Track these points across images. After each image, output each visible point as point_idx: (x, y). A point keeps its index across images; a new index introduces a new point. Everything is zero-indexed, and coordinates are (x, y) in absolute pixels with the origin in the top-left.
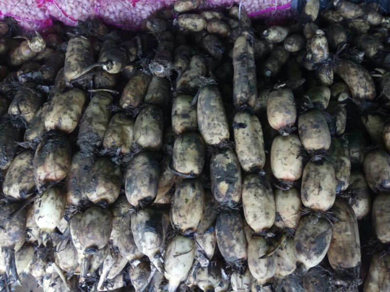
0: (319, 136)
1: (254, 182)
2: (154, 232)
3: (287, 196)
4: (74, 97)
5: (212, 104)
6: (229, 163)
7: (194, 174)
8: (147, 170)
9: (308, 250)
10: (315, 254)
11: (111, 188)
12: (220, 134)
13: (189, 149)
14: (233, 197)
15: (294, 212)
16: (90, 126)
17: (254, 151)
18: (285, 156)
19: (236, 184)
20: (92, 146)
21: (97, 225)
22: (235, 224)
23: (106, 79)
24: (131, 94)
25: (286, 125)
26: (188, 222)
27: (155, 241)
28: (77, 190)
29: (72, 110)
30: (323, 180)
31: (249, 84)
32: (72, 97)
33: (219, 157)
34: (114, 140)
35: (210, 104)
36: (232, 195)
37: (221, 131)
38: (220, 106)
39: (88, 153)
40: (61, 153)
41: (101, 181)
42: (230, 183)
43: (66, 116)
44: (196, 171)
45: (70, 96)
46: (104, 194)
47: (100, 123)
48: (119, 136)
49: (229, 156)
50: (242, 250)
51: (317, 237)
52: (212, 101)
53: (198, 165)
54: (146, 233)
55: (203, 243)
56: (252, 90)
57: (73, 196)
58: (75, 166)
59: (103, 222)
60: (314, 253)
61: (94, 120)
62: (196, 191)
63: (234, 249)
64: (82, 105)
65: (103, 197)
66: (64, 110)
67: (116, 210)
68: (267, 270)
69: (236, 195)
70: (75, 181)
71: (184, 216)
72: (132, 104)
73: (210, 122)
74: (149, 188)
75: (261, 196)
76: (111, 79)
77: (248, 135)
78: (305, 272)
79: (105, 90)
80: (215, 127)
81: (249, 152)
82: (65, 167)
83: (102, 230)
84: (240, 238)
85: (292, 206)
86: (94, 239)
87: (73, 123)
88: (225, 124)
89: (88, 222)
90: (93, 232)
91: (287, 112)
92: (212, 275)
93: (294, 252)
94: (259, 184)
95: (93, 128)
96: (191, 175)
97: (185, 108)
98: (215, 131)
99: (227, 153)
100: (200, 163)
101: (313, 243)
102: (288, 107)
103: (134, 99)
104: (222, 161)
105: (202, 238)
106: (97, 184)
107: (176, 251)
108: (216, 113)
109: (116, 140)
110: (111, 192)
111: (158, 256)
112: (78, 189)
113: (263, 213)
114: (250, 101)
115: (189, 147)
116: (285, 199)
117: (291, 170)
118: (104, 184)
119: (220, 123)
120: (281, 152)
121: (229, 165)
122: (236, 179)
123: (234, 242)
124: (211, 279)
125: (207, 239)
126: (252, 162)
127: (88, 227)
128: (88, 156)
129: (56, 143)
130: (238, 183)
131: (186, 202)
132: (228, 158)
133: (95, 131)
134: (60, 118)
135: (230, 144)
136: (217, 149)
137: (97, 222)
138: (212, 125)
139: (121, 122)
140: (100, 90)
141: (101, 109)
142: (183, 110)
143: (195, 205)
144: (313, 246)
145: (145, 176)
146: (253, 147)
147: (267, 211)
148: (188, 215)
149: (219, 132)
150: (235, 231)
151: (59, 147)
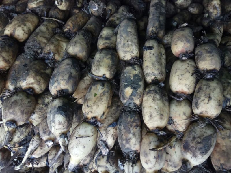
0: (212, 59)
1: (154, 89)
2: (64, 115)
3: (180, 105)
4: (29, 17)
5: (129, 30)
6: (135, 74)
7: (106, 78)
8: (69, 69)
9: (194, 149)
10: (200, 153)
11: (39, 80)
12: (132, 52)
13: (105, 59)
14: (135, 100)
15: (184, 117)
16: (35, 38)
17: (157, 67)
18: (182, 73)
19: (138, 90)
20: (34, 51)
21: (19, 104)
22: (134, 121)
23: (57, 13)
24: (71, 23)
25: (185, 51)
26: (93, 112)
27: (62, 123)
28: (14, 80)
29: (25, 25)
30: (213, 92)
31: (159, 22)
32: (28, 17)
33: (129, 69)
34: (50, 48)
35: (127, 30)
36: (135, 98)
37: (133, 50)
38: (135, 32)
39: (30, 55)
40: (7, 50)
41: (32, 73)
42: (134, 88)
43: (20, 28)
44: (108, 75)
45: (27, 16)
46: (32, 84)
47: (44, 37)
48: (55, 47)
49: (136, 69)
50: (137, 143)
51: (204, 138)
52: (129, 28)
53: (110, 71)
54: (56, 115)
55: (106, 134)
56: (162, 26)
57: (10, 84)
58: (17, 63)
59: (25, 103)
60: (199, 152)
61: (40, 34)
62: (105, 89)
63: (130, 142)
64: (34, 25)
65: (31, 86)
66: (19, 24)
67: (41, 99)
68: (156, 162)
69: (138, 99)
70: (15, 73)
71: (91, 106)
72: (71, 30)
73: (125, 42)
74: (68, 82)
75: (158, 100)
76: (60, 14)
77: (154, 55)
78: (189, 168)
79: (54, 19)
80: (128, 47)
81: (153, 67)
82: (8, 60)
83: (22, 109)
84: (136, 134)
85: (184, 113)
86: (14, 115)
87: (24, 34)
88: (137, 45)
89: (12, 101)
90: (14, 109)
91: (187, 41)
92: (110, 163)
93: (181, 150)
94: (158, 92)
95: (37, 39)
96: (103, 77)
97: (109, 34)
98: (128, 50)
99: (136, 66)
100: (112, 70)
101: (199, 143)
102: (188, 38)
103: (73, 26)
104: (130, 72)
105: (106, 130)
106: (28, 75)
107: (79, 134)
108: (131, 37)
109: (52, 49)
110: (39, 83)
111: (63, 136)
112: (15, 79)
113: (158, 114)
114: (159, 34)
115: (106, 57)
116: (178, 107)
117: (186, 84)
118: (33, 76)
119: (133, 44)
120: (179, 70)
121: (135, 75)
122: (139, 86)
123: (131, 135)
124: (108, 165)
125: (109, 131)
126: (155, 75)
127: (11, 104)
128: (29, 57)
129: (6, 43)
130: (141, 89)
131: (95, 96)
132: (136, 70)
133: (38, 42)
134: (15, 29)
135: (139, 61)
136: (128, 63)
137: (20, 102)
138: (126, 45)
139: (60, 39)
140: (50, 19)
141: (48, 29)
142: (107, 35)
143: (102, 99)
144: (199, 146)
145: (66, 73)
146: (156, 63)
147: (162, 113)
148: (94, 106)
149: (131, 50)
150: (133, 127)
151: (7, 46)
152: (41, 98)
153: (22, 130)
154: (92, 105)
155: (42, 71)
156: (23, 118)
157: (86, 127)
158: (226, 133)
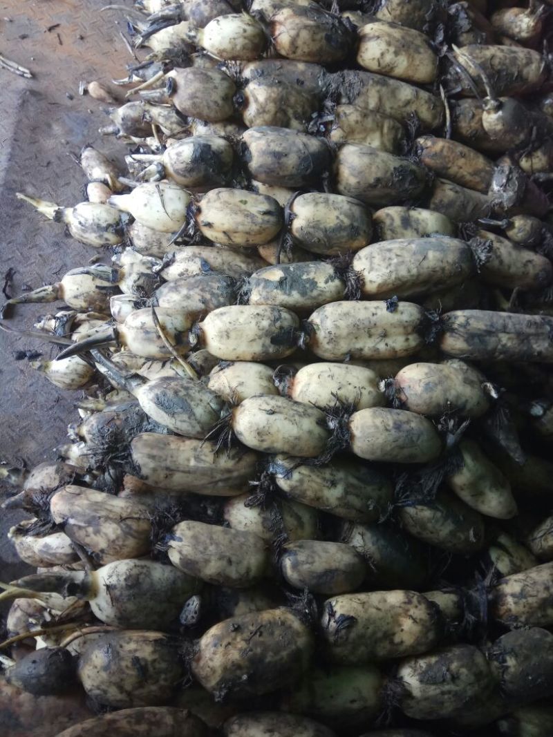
0: (376, 427)
1: (282, 316)
2: (194, 156)
3: (262, 378)
4: (421, 56)
5: (431, 254)
6: (316, 283)
7: (291, 221)
8: (295, 149)
9: (165, 386)
10: (157, 395)
11: (267, 109)
12: (371, 269)
13: (336, 213)
14: (256, 290)
15: (234, 385)
16: (371, 82)
17: (342, 324)
18: (336, 377)
19: (279, 291)
20: (337, 88)
21: (207, 86)
22: (213, 294)
23: (471, 115)
24: (443, 147)
25: (402, 386)
26: (210, 204)
27: (180, 158)
28: (263, 72)
29: (396, 53)
30: (286, 418)
32: (419, 53)
33: (327, 269)
34: (350, 114)
35: (430, 249)
36: (260, 288)
37: (377, 270)
38: (428, 268)
39: (325, 84)
40: (318, 37)
41: (275, 92)
42: (281, 283)
43: (383, 46)
44: (297, 224)
45: (422, 50)
46: (256, 100)
47: (380, 99)
48: (357, 122)
49: (330, 283)
50: (172, 304)
51: (186, 400)
52: (438, 254)
53: (308, 226)
54: (192, 145)
55: (186, 259)
56: (476, 340)
57: (253, 68)
58: (301, 66)
59: (211, 97)
60: (159, 393)
61: (384, 89)
62: (260, 216)
63: (173, 291)
64: (410, 73)
65: (251, 99)
66: (393, 42)
67: (235, 129)
68: (136, 327)
69: (260, 295)
70: (277, 68)
71: (219, 198)
72: (424, 151)
73: (394, 251)
74: (264, 153)
75: (257, 323)
76: (473, 124)
77: (373, 315)
79: (448, 112)
80: (384, 260)
81: (339, 315)
82: (297, 47)
83: (199, 94)
84: (189, 301)
85: (243, 382)
86: (185, 84)
87: (374, 59)
88: (393, 276)
89: (210, 73)
90: (195, 80)
91: (427, 384)
92: (139, 279)
93: (164, 376)
94: (278, 324)
95: (369, 87)
96: (290, 214)
97: (423, 224)
98: (376, 261)
99: (337, 282)
100: (311, 230)
101: (176, 393)
102: (439, 387)
103: (436, 154)
104: (321, 275)
105: (194, 256)
106: (270, 85)
108: (412, 261)
109: (349, 117)
110: (261, 111)
111: (160, 168)
112: (265, 73)
113: (228, 325)
115: (341, 214)
116: (257, 375)
117: (309, 384)
118: (270, 96)
119: (392, 268)
120: (344, 372)
121: (314, 284)
122: (287, 292)
123: (184, 291)
124: (135, 277)
125: (193, 263)
126: (322, 322)
127: (202, 73)
128: (320, 83)
129: (334, 29)
130: (281, 297)
131: (241, 201)
132: (326, 282)
133: (364, 90)
134: (378, 37)
135: (354, 290)
136: (343, 270)
137: (211, 86)
138: (388, 255)
139: (385, 130)
140: (446, 104)
141: (408, 103)
142: (418, 220)
143: (236, 214)
144: (170, 394)
145: (284, 145)
146: (350, 321)
147: (233, 335)
148: (221, 203)
149: (376, 266)
150: (201, 293)
151: (326, 35)
152: (237, 129)
153: (172, 117)
154: (222, 200)
155: (290, 112)
156: (185, 101)
157: (180, 198)
158: (206, 456)
